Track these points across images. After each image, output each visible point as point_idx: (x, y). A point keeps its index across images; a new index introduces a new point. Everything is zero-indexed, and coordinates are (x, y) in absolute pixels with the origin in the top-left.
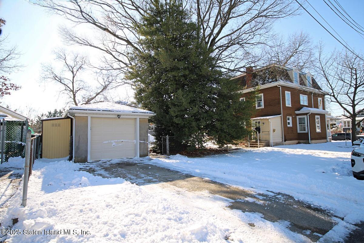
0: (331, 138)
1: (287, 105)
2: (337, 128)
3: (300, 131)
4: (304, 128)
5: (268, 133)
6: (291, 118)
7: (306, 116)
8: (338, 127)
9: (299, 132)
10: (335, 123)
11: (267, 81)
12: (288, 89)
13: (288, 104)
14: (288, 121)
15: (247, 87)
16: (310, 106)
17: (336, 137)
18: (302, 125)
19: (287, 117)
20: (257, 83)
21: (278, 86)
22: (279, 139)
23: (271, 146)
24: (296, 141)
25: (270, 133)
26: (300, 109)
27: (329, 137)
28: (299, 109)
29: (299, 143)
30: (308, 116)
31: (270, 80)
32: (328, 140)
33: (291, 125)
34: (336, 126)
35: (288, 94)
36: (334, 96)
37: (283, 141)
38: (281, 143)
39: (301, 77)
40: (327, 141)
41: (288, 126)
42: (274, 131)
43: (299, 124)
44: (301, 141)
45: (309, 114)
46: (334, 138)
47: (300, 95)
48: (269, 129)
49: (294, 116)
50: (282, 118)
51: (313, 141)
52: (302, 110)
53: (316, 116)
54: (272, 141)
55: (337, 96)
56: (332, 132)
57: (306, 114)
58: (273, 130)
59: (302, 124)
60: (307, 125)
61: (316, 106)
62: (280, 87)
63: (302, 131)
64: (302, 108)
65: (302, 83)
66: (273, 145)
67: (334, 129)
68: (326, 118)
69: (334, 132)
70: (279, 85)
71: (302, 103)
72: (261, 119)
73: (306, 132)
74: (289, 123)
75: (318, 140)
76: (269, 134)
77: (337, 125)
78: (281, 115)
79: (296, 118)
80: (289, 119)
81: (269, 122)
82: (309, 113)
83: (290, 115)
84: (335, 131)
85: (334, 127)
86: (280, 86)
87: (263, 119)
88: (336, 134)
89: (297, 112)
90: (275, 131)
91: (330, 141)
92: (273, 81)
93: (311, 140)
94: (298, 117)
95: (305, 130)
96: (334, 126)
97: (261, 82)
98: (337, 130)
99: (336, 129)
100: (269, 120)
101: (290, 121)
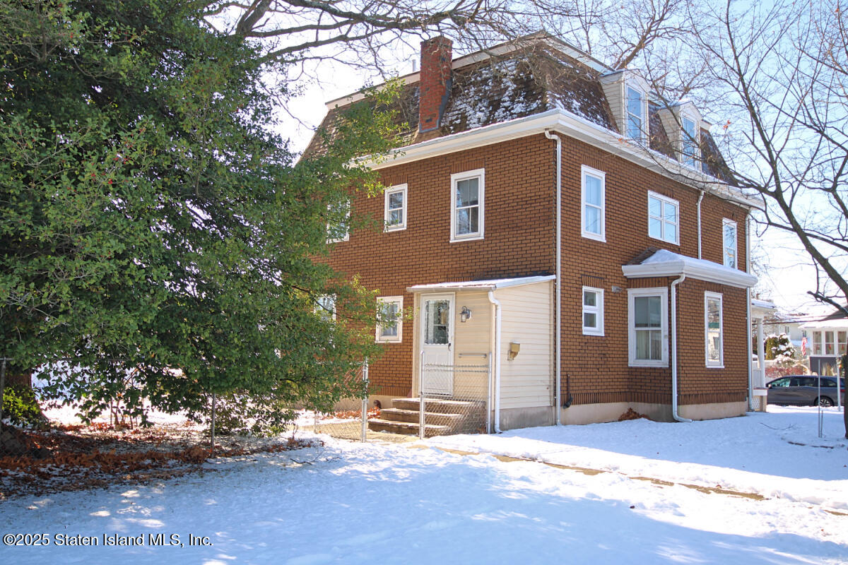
0: (765, 393)
1: (586, 233)
2: (792, 356)
3: (638, 358)
4: (657, 345)
5: (479, 361)
6: (600, 295)
7: (665, 290)
8: (793, 354)
9: (633, 362)
10: (784, 337)
11: (506, 108)
12: (597, 156)
13: (593, 227)
14: (586, 309)
15: (419, 133)
16: (686, 247)
17: (786, 389)
18: (647, 332)
19: (585, 288)
20: (464, 117)
21: (548, 136)
22: (539, 396)
23: (493, 432)
24: (620, 407)
25: (492, 364)
26: (645, 258)
27: (758, 393)
28: (641, 256)
29: (631, 415)
30: (673, 290)
31: (518, 108)
32: (755, 404)
33: (598, 330)
34: (788, 349)
35: (592, 180)
36: (778, 195)
37: (555, 405)
38: (544, 414)
39: (658, 116)
40: (749, 409)
41: (587, 331)
42: (513, 352)
43: (637, 325)
44: (641, 407)
45: (676, 282)
46: (778, 396)
47: (650, 193)
48: (490, 342)
49: (613, 289)
50: (559, 291)
51: (691, 409)
52: (652, 260)
53: (707, 294)
54: (497, 405)
55: (793, 195)
56: (769, 370)
57: (666, 281)
58: (507, 347)
59: (646, 325)
60: (667, 333)
61: (714, 254)
62: (555, 141)
63: (647, 358)
64: (652, 253)
65: (661, 142)
66: (506, 422)
67: (780, 357)
68: (749, 307)
69: (781, 370)
70: (553, 133)
71: (653, 233)
72: (455, 290)
73: (662, 363)
74: (591, 320)
75: (712, 402)
76: (487, 366)
77: (790, 345)
78: (553, 277)
79: (625, 297)
80: (591, 302)
81: (490, 308)
82: (678, 277)
83: (599, 281)
84: (782, 367)
85: (781, 352)
86: (558, 134)
87: (464, 290)
88: (785, 378)
89: (630, 271)
90: (516, 354)
91: (762, 410)
92: (532, 112)
93: (678, 404)
94: (633, 293)
95: (657, 356)
96: (782, 348)
97: (479, 114)
98: (789, 362)
99: (787, 358)
100: (491, 294)
101: (598, 310)
